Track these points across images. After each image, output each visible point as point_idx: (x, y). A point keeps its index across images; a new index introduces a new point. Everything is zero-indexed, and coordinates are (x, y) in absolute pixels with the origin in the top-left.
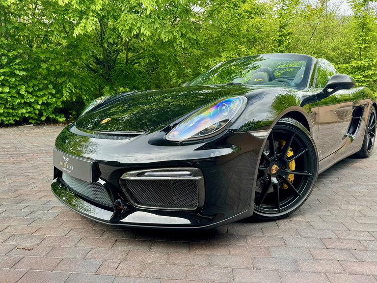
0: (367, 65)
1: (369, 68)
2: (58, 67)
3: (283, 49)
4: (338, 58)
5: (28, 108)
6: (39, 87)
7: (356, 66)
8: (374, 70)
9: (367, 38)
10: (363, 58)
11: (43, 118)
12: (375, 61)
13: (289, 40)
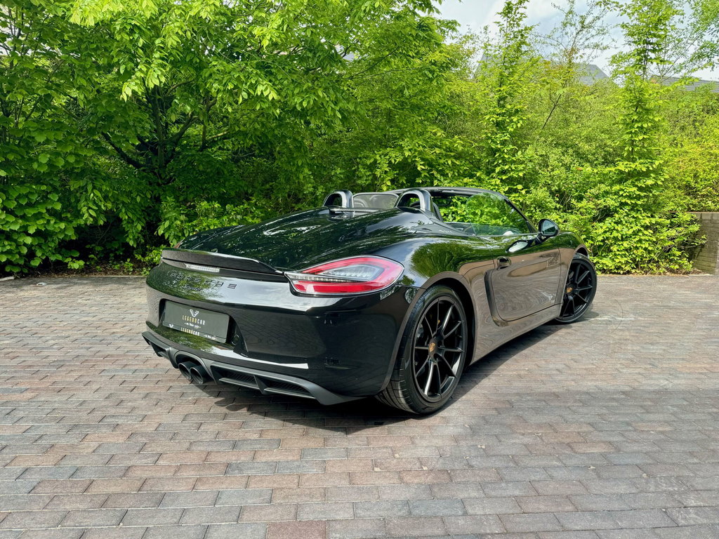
0: (644, 169)
1: (646, 174)
2: (72, 159)
3: (506, 138)
4: (594, 154)
5: (6, 243)
6: (29, 199)
7: (627, 171)
8: (654, 178)
10: (637, 158)
11: (36, 263)
12: (657, 163)
13: (516, 123)
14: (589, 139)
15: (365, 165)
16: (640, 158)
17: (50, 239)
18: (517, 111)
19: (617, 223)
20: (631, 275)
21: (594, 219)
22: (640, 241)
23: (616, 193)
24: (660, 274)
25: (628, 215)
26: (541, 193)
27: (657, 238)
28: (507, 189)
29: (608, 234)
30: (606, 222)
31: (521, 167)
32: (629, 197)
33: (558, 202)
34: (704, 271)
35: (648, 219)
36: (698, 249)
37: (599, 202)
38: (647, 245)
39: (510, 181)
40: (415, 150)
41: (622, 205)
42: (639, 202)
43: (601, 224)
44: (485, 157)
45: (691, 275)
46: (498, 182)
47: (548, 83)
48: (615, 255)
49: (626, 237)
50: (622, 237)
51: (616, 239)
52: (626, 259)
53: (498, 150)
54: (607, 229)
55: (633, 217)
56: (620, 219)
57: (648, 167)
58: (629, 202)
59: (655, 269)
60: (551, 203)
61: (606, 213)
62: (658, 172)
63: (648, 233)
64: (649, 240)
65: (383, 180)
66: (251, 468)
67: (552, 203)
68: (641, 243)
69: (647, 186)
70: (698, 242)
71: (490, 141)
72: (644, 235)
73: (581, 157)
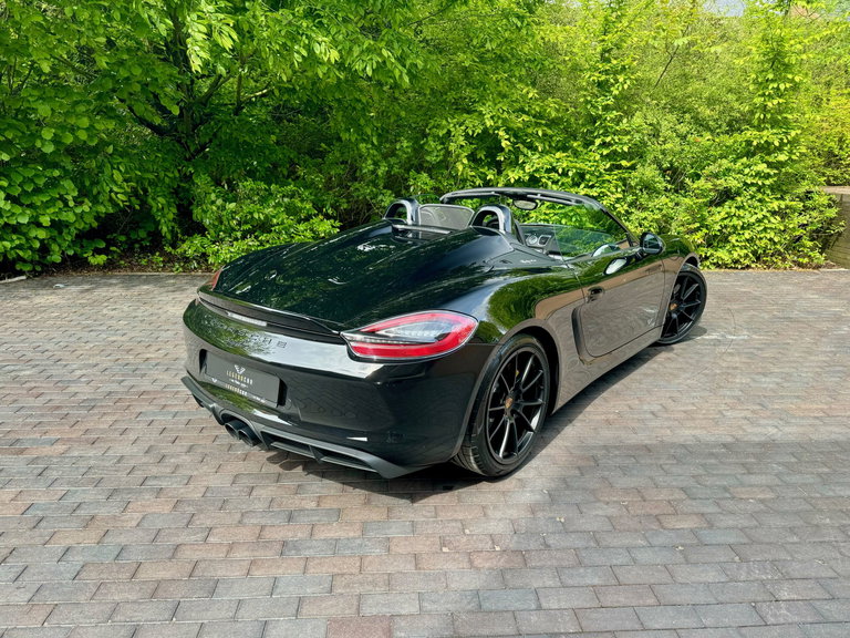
1: (779, 148)
3: (609, 102)
4: (716, 121)
5: (14, 237)
6: (35, 183)
8: (788, 152)
10: (769, 127)
12: (793, 133)
13: (622, 84)
14: (711, 102)
15: (436, 138)
16: (772, 128)
17: (65, 231)
18: (624, 68)
19: (738, 208)
20: (750, 270)
21: (712, 203)
22: (765, 229)
23: (740, 171)
24: (785, 269)
25: (752, 198)
26: (648, 172)
27: (785, 226)
28: (608, 166)
29: (726, 222)
30: (725, 206)
31: (626, 139)
32: (756, 176)
33: (669, 182)
34: (839, 264)
35: (777, 203)
36: (834, 238)
38: (772, 235)
39: (613, 156)
40: (499, 118)
41: (747, 185)
42: (767, 182)
43: (719, 209)
44: (583, 125)
45: (822, 269)
46: (598, 157)
47: (664, 30)
48: (734, 246)
49: (748, 225)
50: (743, 225)
51: (735, 227)
52: (746, 251)
53: (600, 117)
54: (726, 216)
55: (759, 200)
56: (742, 202)
57: (782, 139)
59: (779, 263)
61: (726, 195)
62: (794, 142)
63: (774, 220)
64: (776, 229)
65: (458, 156)
66: (310, 548)
67: (661, 184)
68: (766, 232)
69: (779, 162)
70: (835, 229)
71: (589, 106)
72: (770, 222)
73: (701, 124)
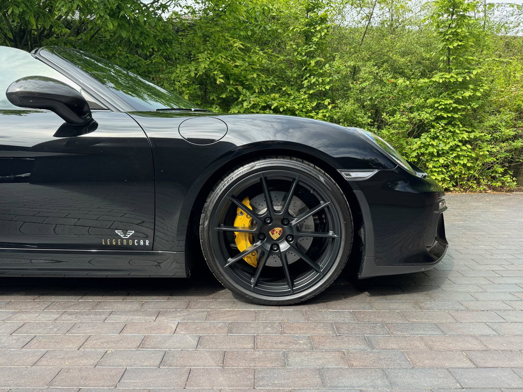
0: (460, 80)
1: (464, 85)
3: (312, 49)
4: (411, 69)
7: (441, 81)
8: (472, 89)
9: (459, 31)
10: (453, 68)
12: (475, 72)
16: (455, 69)
18: (321, 20)
19: (434, 138)
20: (449, 193)
21: (409, 134)
22: (458, 157)
23: (432, 106)
24: (481, 192)
25: (444, 129)
27: (477, 154)
28: (315, 104)
29: (423, 150)
30: (422, 137)
31: (328, 80)
32: (445, 110)
33: (370, 117)
35: (467, 134)
37: (412, 115)
38: (465, 161)
39: (318, 95)
41: (439, 118)
42: (456, 116)
43: (416, 140)
45: (514, 193)
46: (305, 96)
48: (432, 171)
49: (443, 153)
50: (438, 152)
51: (432, 154)
52: (443, 176)
53: (305, 62)
54: (422, 145)
55: (450, 131)
56: (436, 133)
57: (465, 78)
58: (445, 116)
59: (475, 186)
60: (362, 118)
61: (420, 129)
62: (477, 82)
63: (466, 148)
64: (468, 156)
68: (459, 159)
69: (465, 98)
71: (296, 53)
72: (462, 150)
73: (398, 71)
